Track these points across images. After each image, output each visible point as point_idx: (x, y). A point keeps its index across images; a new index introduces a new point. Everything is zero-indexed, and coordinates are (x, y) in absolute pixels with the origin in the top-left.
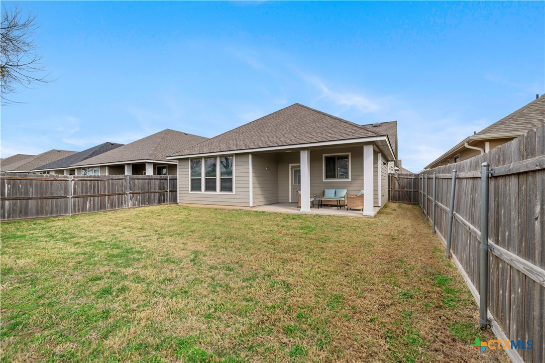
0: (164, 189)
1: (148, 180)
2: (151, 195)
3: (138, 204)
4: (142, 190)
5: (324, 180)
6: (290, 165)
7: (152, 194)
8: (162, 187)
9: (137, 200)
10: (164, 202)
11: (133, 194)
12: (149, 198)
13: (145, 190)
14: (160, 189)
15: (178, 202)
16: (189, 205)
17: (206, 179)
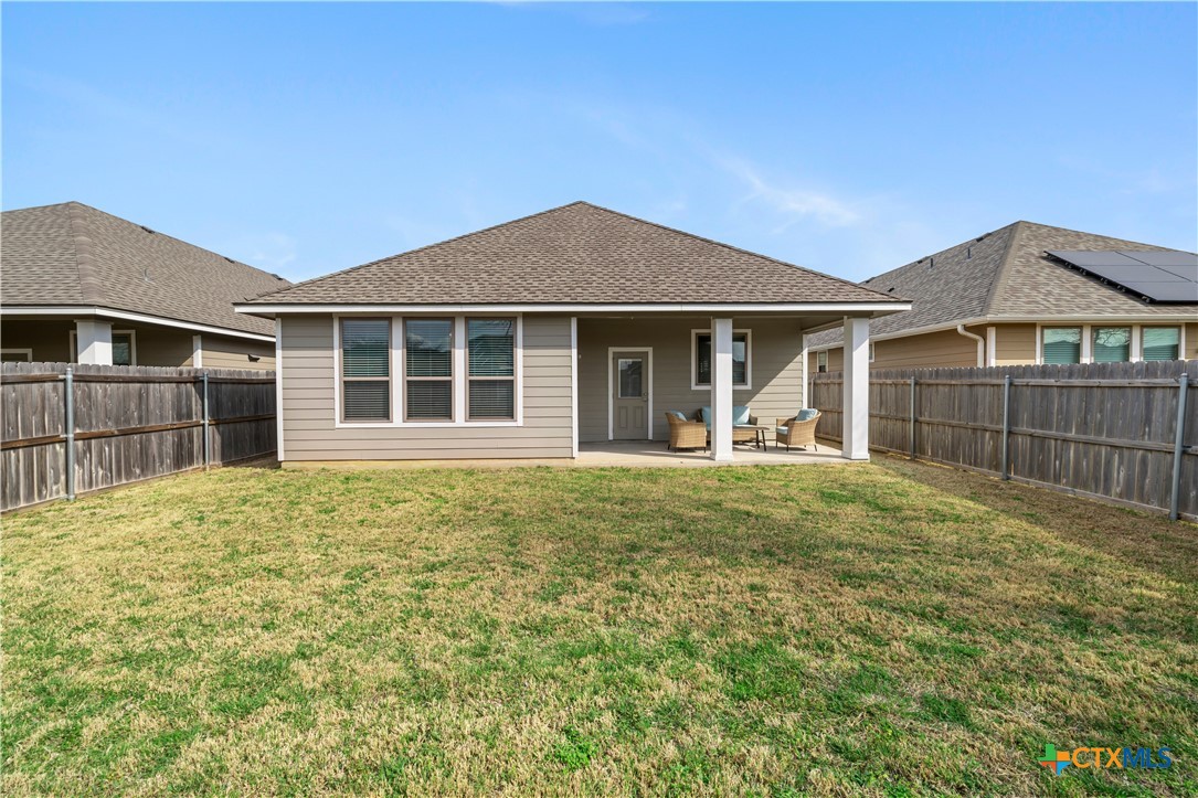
0: (189, 416)
1: (138, 385)
2: (149, 440)
3: (105, 478)
4: (117, 422)
5: (694, 387)
6: (611, 350)
7: (153, 437)
8: (184, 411)
9: (100, 463)
10: (191, 462)
11: (86, 438)
12: (144, 451)
13: (127, 421)
14: (179, 417)
15: (281, 457)
16: (335, 467)
17: (408, 381)
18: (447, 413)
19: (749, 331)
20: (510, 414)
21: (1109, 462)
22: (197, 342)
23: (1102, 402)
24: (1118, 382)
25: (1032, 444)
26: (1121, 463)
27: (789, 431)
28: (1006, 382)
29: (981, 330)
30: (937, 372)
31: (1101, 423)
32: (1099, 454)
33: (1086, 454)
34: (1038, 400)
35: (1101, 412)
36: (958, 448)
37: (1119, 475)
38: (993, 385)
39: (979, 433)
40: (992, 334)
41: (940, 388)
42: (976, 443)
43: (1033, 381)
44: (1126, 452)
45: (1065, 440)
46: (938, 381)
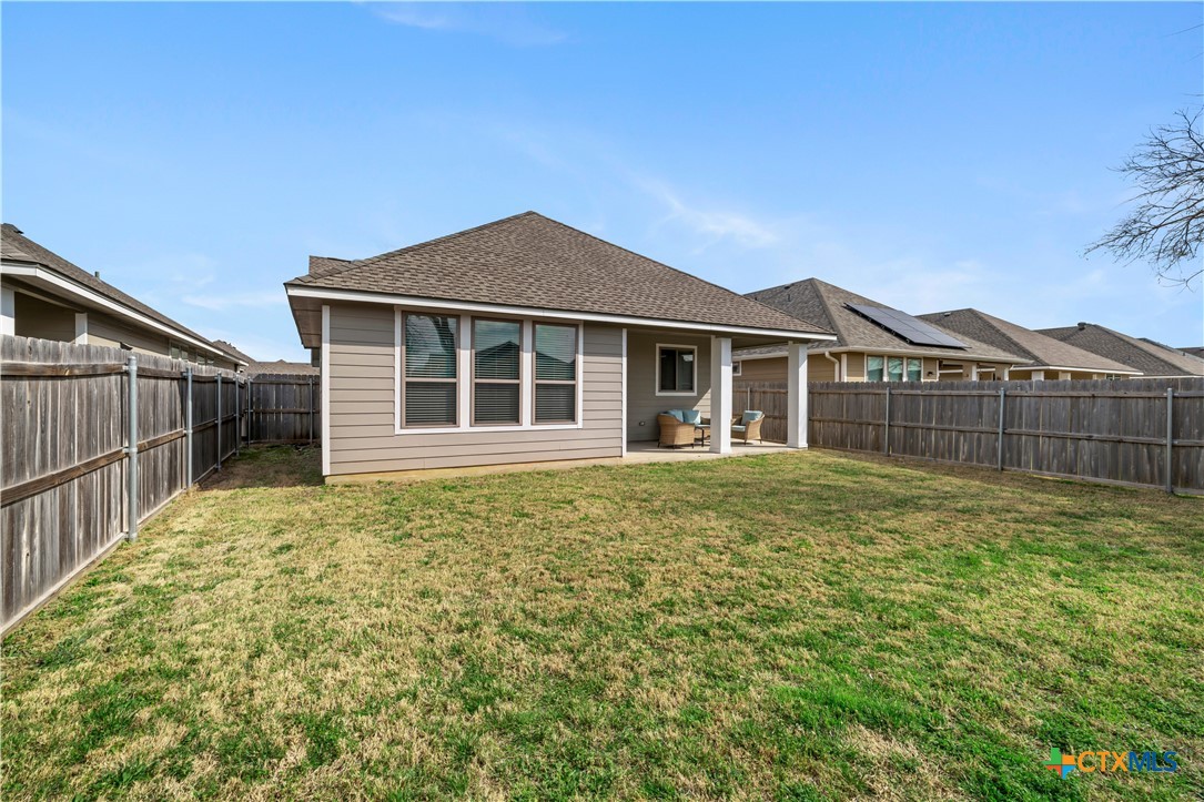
5: (657, 393)
15: (326, 470)
16: (393, 479)
17: (476, 384)
18: (515, 417)
19: (696, 347)
20: (572, 417)
21: (957, 441)
22: (81, 321)
23: (952, 405)
24: (962, 392)
25: (905, 432)
26: (965, 441)
27: (747, 429)
28: (887, 392)
29: (837, 356)
30: (828, 384)
31: (952, 417)
32: (951, 436)
33: (943, 437)
34: (909, 404)
35: (952, 410)
36: (846, 438)
37: (964, 448)
38: (875, 394)
39: (864, 426)
40: (844, 359)
41: (831, 396)
42: (861, 434)
43: (905, 392)
44: (968, 434)
45: (929, 429)
46: (829, 391)
